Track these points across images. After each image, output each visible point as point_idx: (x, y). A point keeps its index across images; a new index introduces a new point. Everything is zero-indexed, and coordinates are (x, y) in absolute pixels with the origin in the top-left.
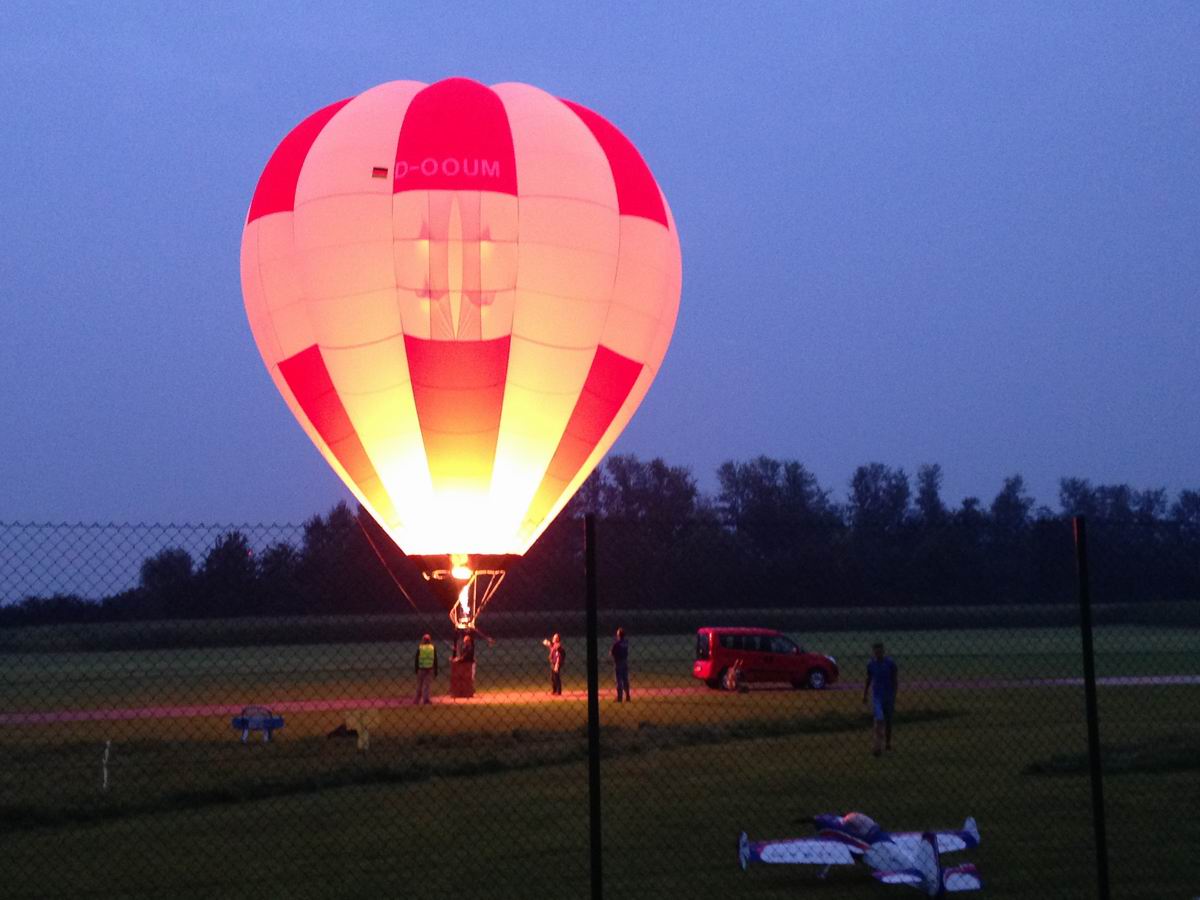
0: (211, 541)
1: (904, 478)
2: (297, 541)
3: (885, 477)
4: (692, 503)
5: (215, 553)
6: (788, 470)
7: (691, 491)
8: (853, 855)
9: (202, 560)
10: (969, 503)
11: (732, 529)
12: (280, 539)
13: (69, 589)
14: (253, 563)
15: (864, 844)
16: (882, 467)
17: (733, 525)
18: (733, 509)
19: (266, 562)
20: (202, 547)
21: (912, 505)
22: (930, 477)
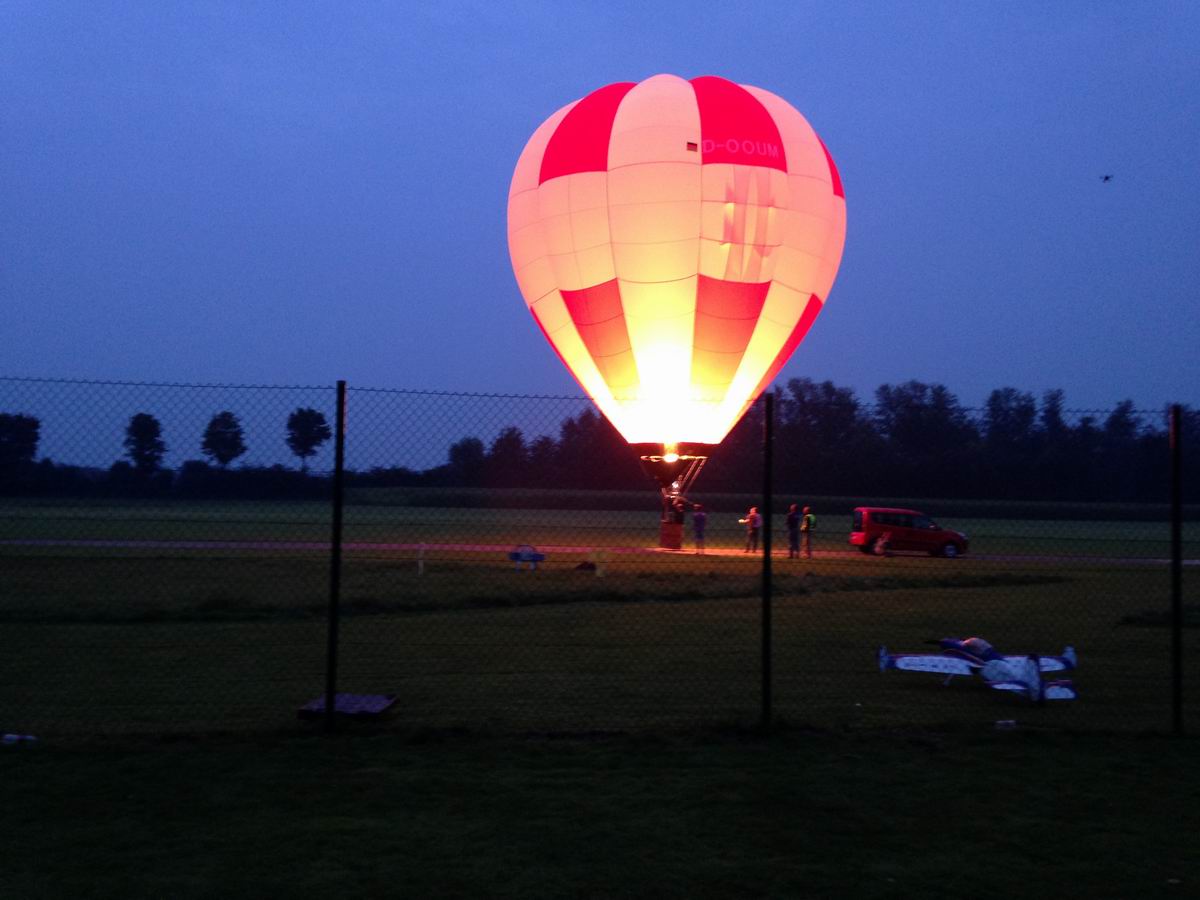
0: (496, 433)
1: (1032, 400)
2: (557, 436)
3: (1016, 399)
4: (854, 417)
5: (500, 441)
6: (934, 391)
7: (854, 406)
8: (972, 669)
9: (490, 446)
10: (1086, 421)
11: (886, 436)
12: (544, 434)
13: (402, 464)
14: (526, 450)
15: (982, 661)
16: (1013, 390)
17: (885, 433)
18: (886, 422)
19: (534, 449)
20: (490, 438)
21: (1037, 421)
22: (1054, 399)
